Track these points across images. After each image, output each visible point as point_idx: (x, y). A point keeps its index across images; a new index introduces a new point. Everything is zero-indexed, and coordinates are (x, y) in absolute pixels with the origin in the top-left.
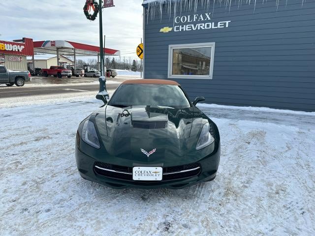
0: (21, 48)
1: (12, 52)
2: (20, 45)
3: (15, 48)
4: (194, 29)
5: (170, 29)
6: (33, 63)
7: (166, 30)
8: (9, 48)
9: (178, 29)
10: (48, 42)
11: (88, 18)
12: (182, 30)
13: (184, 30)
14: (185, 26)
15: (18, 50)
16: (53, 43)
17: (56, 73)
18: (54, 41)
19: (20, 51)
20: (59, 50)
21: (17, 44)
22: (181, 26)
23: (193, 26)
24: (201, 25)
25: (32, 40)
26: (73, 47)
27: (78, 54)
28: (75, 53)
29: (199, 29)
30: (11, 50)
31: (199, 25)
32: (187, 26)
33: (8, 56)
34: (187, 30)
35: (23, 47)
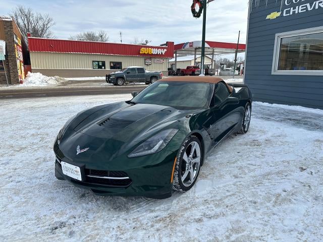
0: (164, 51)
1: (157, 56)
2: (164, 48)
3: (160, 51)
4: (309, 9)
5: (278, 14)
6: (175, 64)
7: (274, 15)
8: (155, 51)
9: (288, 12)
10: (187, 43)
11: (194, 16)
12: (294, 12)
13: (297, 12)
14: (297, 7)
15: (162, 53)
16: (191, 44)
17: (191, 73)
18: (192, 43)
19: (163, 54)
20: (197, 50)
21: (161, 48)
22: (292, 8)
23: (308, 5)
24: (319, 3)
25: (173, 43)
26: (209, 47)
27: (217, 53)
28: (213, 52)
29: (317, 7)
30: (156, 53)
31: (317, 2)
32: (300, 6)
33: (154, 59)
34: (300, 11)
35: (165, 50)
